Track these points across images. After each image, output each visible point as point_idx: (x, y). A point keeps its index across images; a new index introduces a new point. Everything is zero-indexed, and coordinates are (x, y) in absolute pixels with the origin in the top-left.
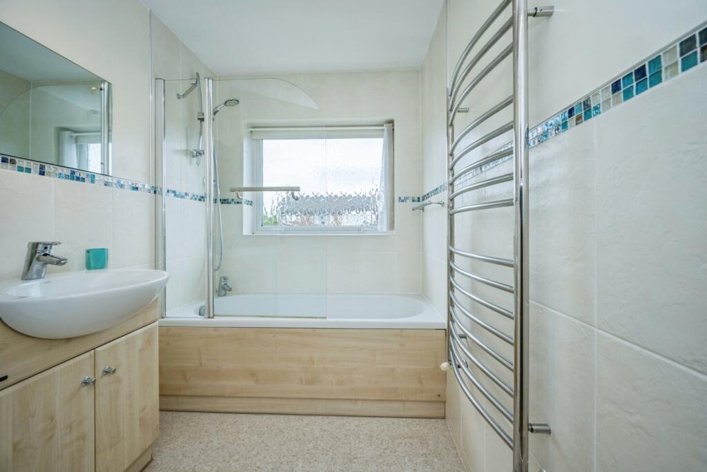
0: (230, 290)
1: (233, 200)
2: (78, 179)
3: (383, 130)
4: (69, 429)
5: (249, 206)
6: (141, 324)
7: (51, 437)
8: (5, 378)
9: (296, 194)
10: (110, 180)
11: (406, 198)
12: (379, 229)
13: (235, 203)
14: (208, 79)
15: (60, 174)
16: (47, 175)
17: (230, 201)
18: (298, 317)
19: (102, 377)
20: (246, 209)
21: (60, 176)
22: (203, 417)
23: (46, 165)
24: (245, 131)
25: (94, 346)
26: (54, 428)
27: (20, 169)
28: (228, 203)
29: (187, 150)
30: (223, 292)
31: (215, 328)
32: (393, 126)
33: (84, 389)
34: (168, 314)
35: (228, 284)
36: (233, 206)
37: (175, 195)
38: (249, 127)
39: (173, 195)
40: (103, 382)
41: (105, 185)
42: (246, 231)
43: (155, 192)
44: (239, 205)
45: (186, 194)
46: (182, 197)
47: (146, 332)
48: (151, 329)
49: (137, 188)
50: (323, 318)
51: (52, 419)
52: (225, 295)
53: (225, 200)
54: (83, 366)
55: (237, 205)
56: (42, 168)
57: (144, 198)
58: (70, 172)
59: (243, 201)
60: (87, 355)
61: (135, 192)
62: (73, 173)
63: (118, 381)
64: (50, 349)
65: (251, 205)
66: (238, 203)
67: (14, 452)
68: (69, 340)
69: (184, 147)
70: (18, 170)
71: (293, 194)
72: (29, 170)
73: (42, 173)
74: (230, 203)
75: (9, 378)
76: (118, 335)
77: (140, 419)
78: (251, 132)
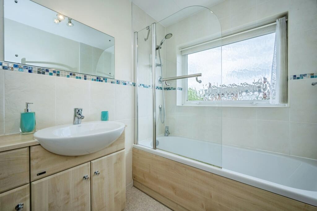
0: (169, 134)
1: (172, 88)
2: (100, 81)
3: (276, 25)
4: (77, 199)
5: (180, 91)
6: (116, 150)
7: (67, 203)
8: (45, 172)
9: (199, 78)
10: (113, 81)
11: (302, 76)
12: (271, 102)
13: (173, 89)
14: (154, 24)
15: (92, 79)
16: (87, 80)
17: (171, 88)
18: (201, 162)
19: (94, 175)
20: (178, 92)
21: (93, 80)
22: (150, 201)
23: (76, 74)
24: (178, 51)
25: (90, 159)
26: (69, 198)
27: (77, 78)
28: (170, 89)
29: (150, 65)
30: (167, 134)
31: (156, 156)
32: (287, 18)
33: (84, 181)
34: (139, 143)
35: (169, 131)
36: (172, 91)
37: (144, 87)
38: (180, 49)
39: (143, 86)
40: (95, 178)
41: (111, 83)
42: (179, 103)
43: (134, 85)
44: (175, 90)
45: (149, 86)
46: (147, 87)
47: (118, 154)
48: (121, 153)
49: (126, 84)
50: (219, 167)
51: (68, 194)
52: (167, 136)
53: (168, 88)
54: (84, 170)
55: (174, 90)
56: (85, 76)
57: (129, 88)
58: (96, 78)
59: (177, 88)
60: (86, 164)
61: (125, 85)
62: (98, 78)
63: (103, 178)
64: (67, 160)
65: (181, 90)
66: (174, 89)
67: (49, 207)
68: (76, 157)
69: (148, 64)
70: (76, 78)
71: (197, 79)
72: (80, 78)
73: (85, 79)
74: (171, 89)
75: (46, 173)
76: (103, 155)
77: (115, 198)
78: (182, 51)
